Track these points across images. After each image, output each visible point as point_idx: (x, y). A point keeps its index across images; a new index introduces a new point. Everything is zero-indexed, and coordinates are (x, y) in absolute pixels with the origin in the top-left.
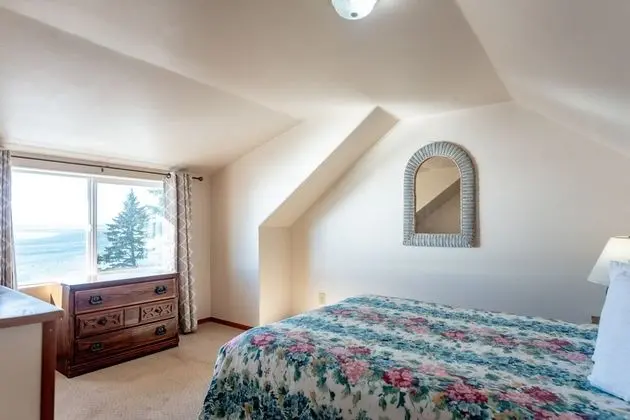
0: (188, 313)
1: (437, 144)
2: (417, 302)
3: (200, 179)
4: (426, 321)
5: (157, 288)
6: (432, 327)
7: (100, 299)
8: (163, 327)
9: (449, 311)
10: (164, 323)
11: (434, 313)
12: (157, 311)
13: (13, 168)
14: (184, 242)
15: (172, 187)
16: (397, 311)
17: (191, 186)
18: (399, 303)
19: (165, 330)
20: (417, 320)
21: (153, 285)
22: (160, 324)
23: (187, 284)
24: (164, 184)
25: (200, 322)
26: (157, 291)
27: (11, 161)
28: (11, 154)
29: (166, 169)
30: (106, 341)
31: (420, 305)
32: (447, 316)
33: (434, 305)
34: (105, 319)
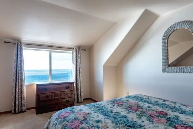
0: (80, 96)
1: (179, 23)
2: (164, 101)
3: (85, 50)
4: (166, 114)
5: (66, 87)
6: (169, 119)
7: (46, 89)
8: (69, 100)
9: (184, 108)
10: (69, 99)
11: (174, 109)
12: (66, 94)
13: (24, 48)
14: (78, 71)
15: (74, 53)
16: (150, 105)
17: (81, 52)
18: (153, 100)
19: (69, 102)
20: (159, 113)
21: (65, 86)
22: (67, 99)
23: (79, 86)
24: (72, 52)
25: (84, 99)
26: (66, 88)
27: (23, 45)
28: (23, 43)
29: (73, 47)
30: (49, 103)
31: (166, 102)
32: (182, 112)
33: (175, 103)
34: (47, 96)
